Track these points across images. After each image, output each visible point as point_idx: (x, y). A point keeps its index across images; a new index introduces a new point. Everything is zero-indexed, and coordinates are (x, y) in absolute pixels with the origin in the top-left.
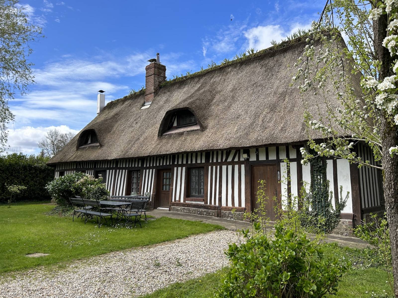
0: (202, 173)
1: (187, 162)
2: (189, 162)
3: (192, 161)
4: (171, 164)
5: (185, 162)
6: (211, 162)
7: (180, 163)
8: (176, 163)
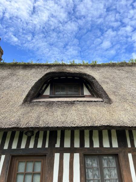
0: (105, 165)
1: (82, 144)
2: (87, 145)
3: (91, 143)
4: (47, 146)
5: (77, 145)
6: (129, 146)
7: (67, 145)
8: (58, 145)
